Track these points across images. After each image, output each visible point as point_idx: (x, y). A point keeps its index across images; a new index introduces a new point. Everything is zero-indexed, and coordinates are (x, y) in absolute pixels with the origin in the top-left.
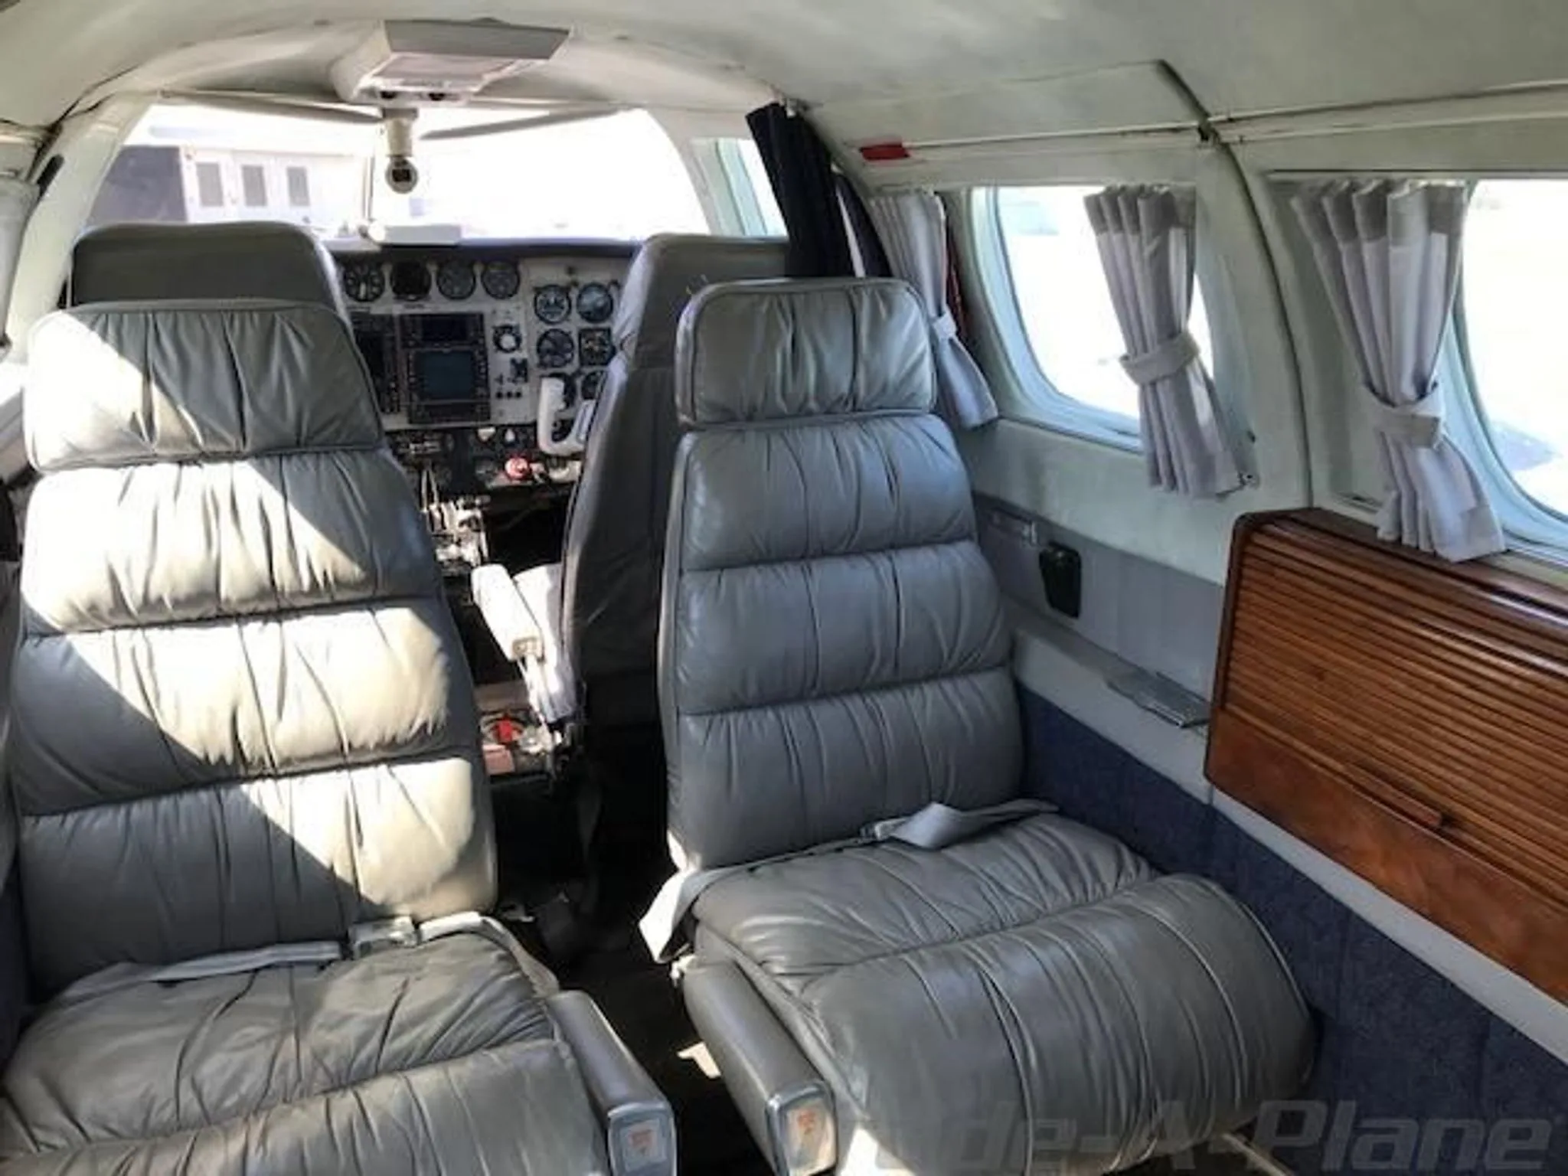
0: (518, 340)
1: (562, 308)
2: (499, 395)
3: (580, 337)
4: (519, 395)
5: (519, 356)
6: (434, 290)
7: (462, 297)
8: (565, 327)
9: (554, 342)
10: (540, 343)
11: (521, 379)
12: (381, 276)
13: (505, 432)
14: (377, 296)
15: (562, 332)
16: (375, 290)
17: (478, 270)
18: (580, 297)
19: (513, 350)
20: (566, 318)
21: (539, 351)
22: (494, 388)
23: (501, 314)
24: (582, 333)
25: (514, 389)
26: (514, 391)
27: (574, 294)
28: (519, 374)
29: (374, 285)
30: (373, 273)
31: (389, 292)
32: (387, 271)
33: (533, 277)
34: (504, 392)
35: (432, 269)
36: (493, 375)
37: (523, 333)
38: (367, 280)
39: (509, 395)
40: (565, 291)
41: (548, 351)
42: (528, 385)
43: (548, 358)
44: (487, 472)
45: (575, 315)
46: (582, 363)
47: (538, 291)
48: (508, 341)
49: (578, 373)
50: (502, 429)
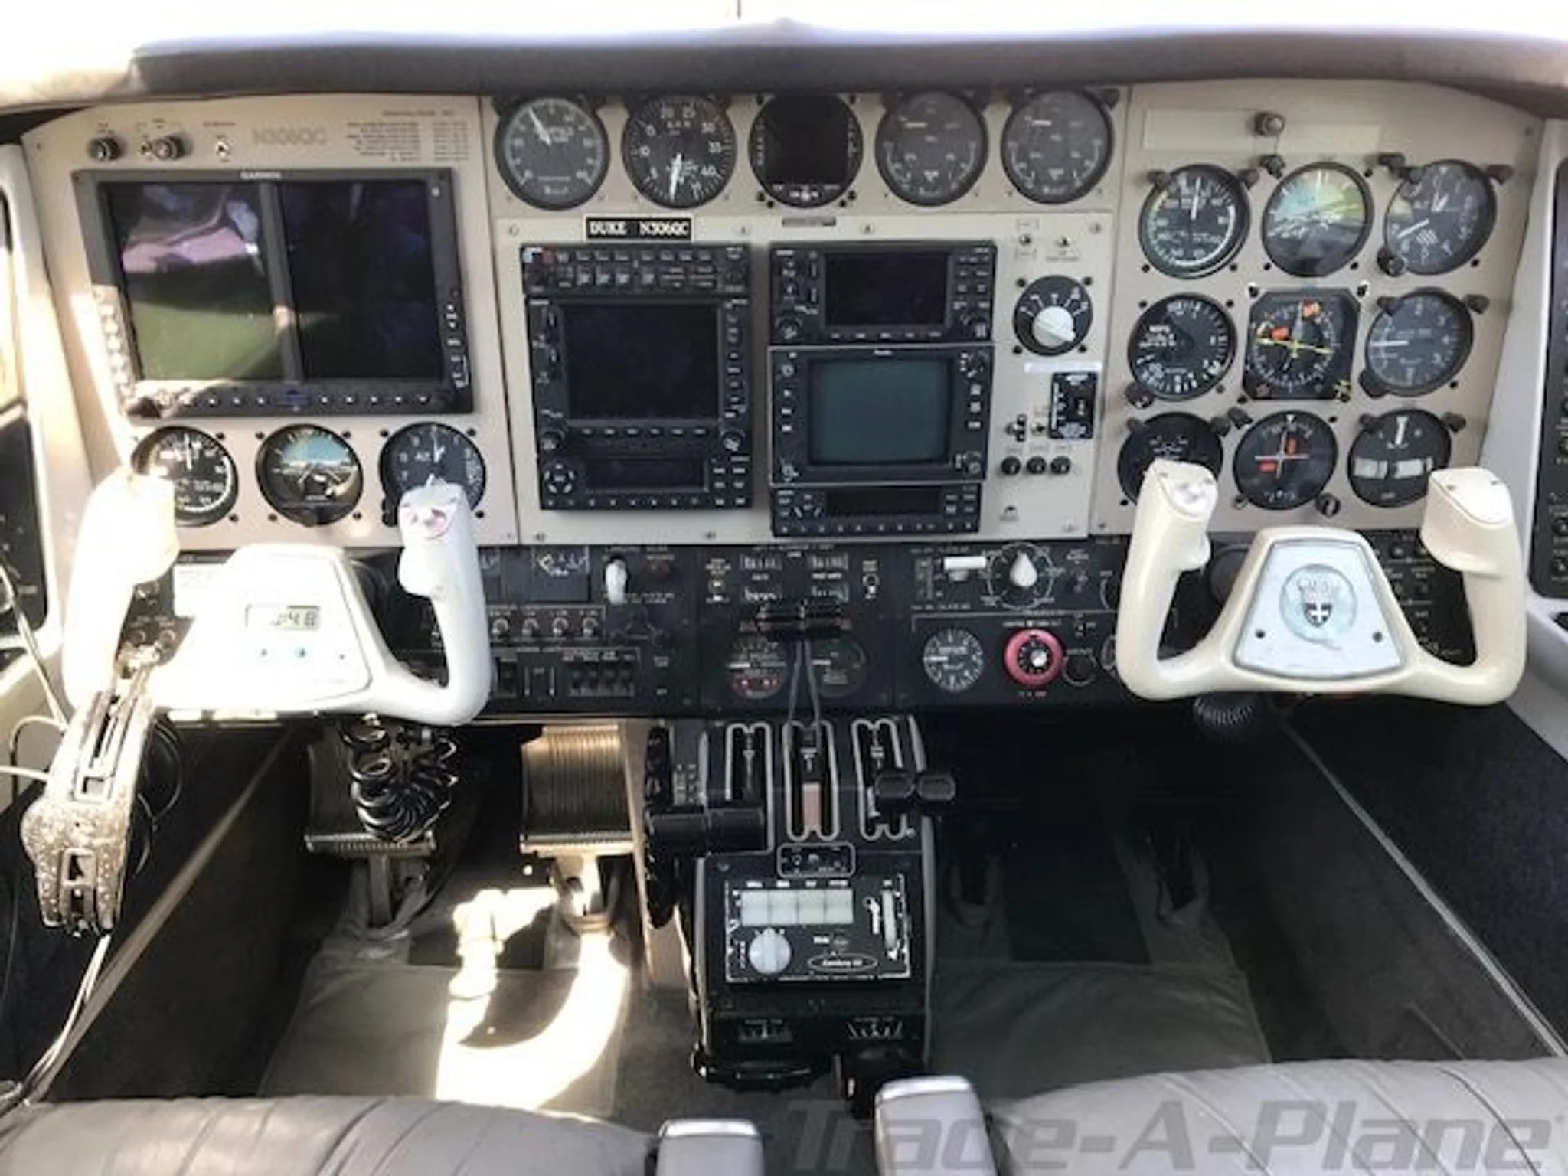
0: (1082, 324)
1: (1222, 230)
2: (1009, 467)
3: (1255, 316)
4: (1060, 467)
5: (1074, 365)
6: (867, 178)
7: (943, 196)
8: (1216, 287)
9: (1179, 333)
10: (1140, 332)
11: (1073, 428)
12: (725, 134)
13: (1012, 561)
14: (713, 191)
15: (1206, 302)
16: (709, 171)
17: (996, 118)
18: (1275, 199)
19: (1064, 348)
20: (1227, 260)
21: (1134, 351)
22: (999, 447)
23: (1043, 247)
24: (1264, 305)
25: (1051, 451)
26: (1049, 458)
27: (1257, 196)
28: (1069, 415)
29: (708, 159)
30: (708, 128)
31: (744, 179)
32: (743, 119)
33: (1152, 142)
34: (1024, 460)
35: (869, 119)
36: (1001, 416)
37: (1098, 295)
38: (691, 143)
39: (1035, 467)
40: (1234, 184)
41: (1164, 356)
42: (1090, 444)
43: (1153, 375)
44: (953, 659)
45: (1253, 253)
46: (1251, 386)
47: (1158, 181)
48: (1055, 322)
49: (1237, 418)
50: (1007, 552)
